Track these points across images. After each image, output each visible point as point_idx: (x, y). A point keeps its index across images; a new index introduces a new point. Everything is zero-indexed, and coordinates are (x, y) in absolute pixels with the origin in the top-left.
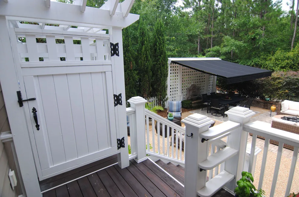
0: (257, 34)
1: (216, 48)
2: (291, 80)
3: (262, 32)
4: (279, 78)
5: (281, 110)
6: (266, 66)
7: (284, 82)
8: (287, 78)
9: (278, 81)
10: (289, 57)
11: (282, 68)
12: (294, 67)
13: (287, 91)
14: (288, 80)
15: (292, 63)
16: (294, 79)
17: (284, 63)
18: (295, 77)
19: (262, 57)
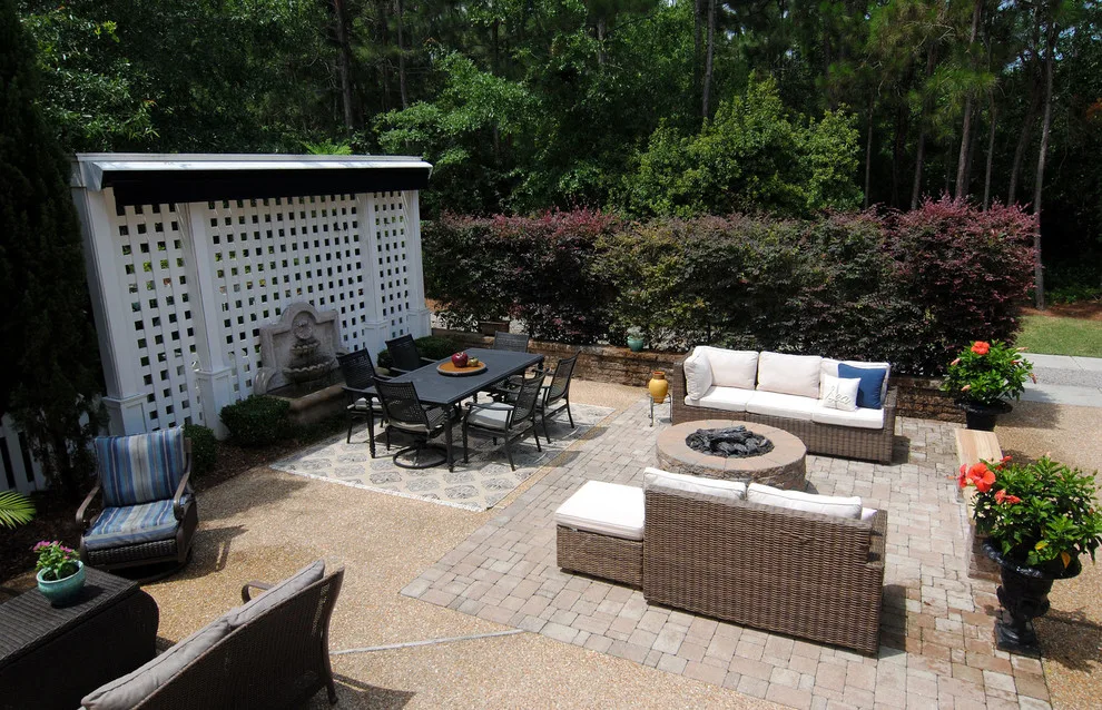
0: (578, 55)
1: (421, 110)
2: (709, 255)
3: (595, 45)
4: (667, 249)
5: (686, 394)
6: (624, 195)
7: (687, 266)
8: (697, 246)
9: (666, 259)
10: (697, 155)
11: (679, 200)
12: (718, 197)
13: (700, 303)
14: (701, 257)
15: (711, 180)
16: (720, 249)
17: (683, 184)
18: (725, 243)
19: (606, 154)
